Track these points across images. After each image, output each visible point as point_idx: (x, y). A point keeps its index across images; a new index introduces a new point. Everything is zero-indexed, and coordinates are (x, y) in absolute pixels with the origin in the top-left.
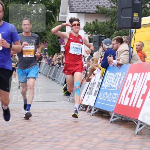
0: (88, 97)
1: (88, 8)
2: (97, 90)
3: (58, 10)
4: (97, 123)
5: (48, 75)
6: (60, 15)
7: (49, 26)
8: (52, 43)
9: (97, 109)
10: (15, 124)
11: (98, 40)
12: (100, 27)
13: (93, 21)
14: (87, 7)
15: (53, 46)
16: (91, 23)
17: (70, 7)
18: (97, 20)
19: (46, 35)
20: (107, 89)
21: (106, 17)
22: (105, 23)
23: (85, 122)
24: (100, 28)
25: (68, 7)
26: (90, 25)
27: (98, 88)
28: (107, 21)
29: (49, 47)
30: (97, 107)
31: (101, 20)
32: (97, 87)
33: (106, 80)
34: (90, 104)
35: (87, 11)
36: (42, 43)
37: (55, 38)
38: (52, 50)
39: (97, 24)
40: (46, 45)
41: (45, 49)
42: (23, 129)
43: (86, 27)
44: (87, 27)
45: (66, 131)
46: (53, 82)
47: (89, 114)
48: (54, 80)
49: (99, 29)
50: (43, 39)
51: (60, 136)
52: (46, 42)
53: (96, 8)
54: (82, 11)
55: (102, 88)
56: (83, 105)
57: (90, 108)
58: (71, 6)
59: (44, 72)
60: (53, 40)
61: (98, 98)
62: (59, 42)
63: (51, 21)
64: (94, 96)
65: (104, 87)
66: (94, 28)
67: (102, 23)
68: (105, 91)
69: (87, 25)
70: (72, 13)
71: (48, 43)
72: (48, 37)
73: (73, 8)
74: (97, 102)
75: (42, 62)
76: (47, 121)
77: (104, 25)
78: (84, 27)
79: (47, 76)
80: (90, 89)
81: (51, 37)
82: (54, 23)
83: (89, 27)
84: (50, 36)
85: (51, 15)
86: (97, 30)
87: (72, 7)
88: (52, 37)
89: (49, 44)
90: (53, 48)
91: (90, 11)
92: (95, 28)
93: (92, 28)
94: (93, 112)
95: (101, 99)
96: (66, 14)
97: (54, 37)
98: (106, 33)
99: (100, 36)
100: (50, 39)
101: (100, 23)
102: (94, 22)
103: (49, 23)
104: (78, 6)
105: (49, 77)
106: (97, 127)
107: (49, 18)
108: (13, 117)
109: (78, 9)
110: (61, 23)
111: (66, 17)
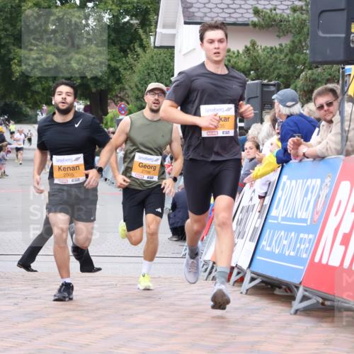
1: (232, 11)
2: (257, 226)
3: (152, 17)
6: (158, 30)
7: (132, 60)
8: (138, 103)
9: (259, 275)
10: (40, 317)
11: (259, 94)
12: (263, 62)
13: (246, 47)
14: (229, 8)
16: (238, 52)
17: (184, 8)
18: (254, 44)
19: (123, 81)
20: (282, 222)
21: (279, 37)
22: (276, 49)
24: (265, 64)
25: (180, 9)
26: (238, 56)
27: (259, 220)
28: (281, 45)
30: (260, 271)
31: (267, 43)
32: (259, 218)
33: (280, 200)
34: (239, 264)
35: (229, 20)
36: (113, 104)
39: (255, 54)
40: (123, 109)
41: (121, 117)
42: (61, 331)
47: (236, 288)
49: (261, 66)
50: (114, 93)
52: (122, 99)
53: (251, 11)
55: (270, 221)
57: (238, 273)
58: (186, 8)
60: (140, 95)
61: (260, 247)
63: (136, 47)
64: (250, 241)
65: (276, 218)
66: (248, 65)
67: (269, 50)
68: (279, 227)
69: (229, 56)
70: (191, 26)
71: (128, 103)
72: (127, 87)
73: (193, 13)
74: (258, 258)
76: (125, 309)
77: (275, 55)
80: (239, 223)
81: (136, 86)
82: (145, 51)
83: (235, 63)
84: (133, 85)
85: (135, 29)
86: (256, 70)
87: (191, 10)
88: (140, 87)
91: (236, 18)
92: (251, 65)
93: (243, 65)
94: (247, 284)
95: (268, 249)
96: (173, 26)
98: (279, 76)
99: (263, 85)
100: (134, 92)
101: (264, 50)
102: (247, 49)
103: (131, 51)
104: (205, 7)
106: (259, 324)
107: (130, 37)
108: (36, 299)
109: (205, 14)
110: (162, 51)
111: (174, 36)
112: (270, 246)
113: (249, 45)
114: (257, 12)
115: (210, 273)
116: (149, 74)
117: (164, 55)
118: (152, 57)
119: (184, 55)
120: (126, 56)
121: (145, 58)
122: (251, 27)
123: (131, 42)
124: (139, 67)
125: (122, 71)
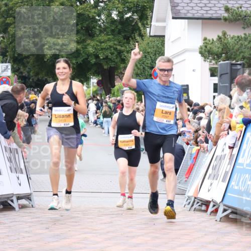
0: (211, 184)
1: (209, 9)
2: (227, 170)
3: (149, 13)
4: (229, 237)
6: (153, 23)
9: (229, 207)
10: (65, 238)
11: (229, 71)
13: (219, 36)
14: (206, 6)
16: (213, 40)
17: (172, 7)
18: (224, 34)
19: (126, 62)
20: (247, 168)
21: (244, 28)
22: (241, 37)
23: (205, 235)
24: (233, 49)
25: (169, 8)
26: (213, 43)
27: (229, 166)
28: (245, 34)
30: (230, 204)
31: (235, 32)
32: (228, 164)
33: (245, 151)
34: (214, 199)
35: (206, 16)
36: (119, 79)
37: (144, 68)
39: (226, 41)
41: (125, 89)
42: (81, 248)
43: (204, 48)
44: (206, 47)
47: (212, 217)
49: (230, 51)
50: (119, 71)
53: (223, 9)
54: (196, 16)
55: (237, 167)
56: (201, 200)
57: (214, 206)
58: (174, 6)
60: (139, 72)
61: (230, 186)
63: (136, 36)
64: (222, 181)
65: (242, 165)
66: (220, 50)
67: (236, 38)
68: (245, 171)
69: (206, 43)
70: (177, 20)
73: (179, 10)
74: (229, 194)
76: (129, 233)
77: (241, 42)
78: (201, 48)
80: (214, 168)
82: (143, 39)
83: (211, 48)
85: (136, 23)
86: (226, 53)
87: (177, 8)
88: (139, 66)
91: (212, 14)
92: (222, 49)
93: (217, 50)
94: (220, 214)
95: (236, 188)
96: (164, 20)
97: (142, 67)
98: (244, 58)
99: (232, 64)
101: (232, 38)
102: (220, 38)
103: (132, 38)
104: (188, 6)
106: (230, 244)
107: (132, 27)
109: (188, 11)
110: (156, 39)
111: (164, 28)
112: (237, 185)
113: (221, 35)
114: (227, 10)
115: (193, 205)
116: (145, 57)
117: (157, 42)
118: (148, 43)
119: (172, 42)
120: (129, 43)
121: (143, 44)
122: (223, 21)
123: (133, 32)
125: (126, 54)
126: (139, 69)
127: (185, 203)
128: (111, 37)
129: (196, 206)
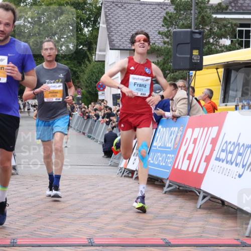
0: (135, 159)
3: (94, 46)
5: (82, 131)
6: (97, 53)
7: (84, 68)
8: (87, 89)
15: (89, 92)
19: (79, 78)
20: (159, 149)
25: (108, 43)
29: (83, 95)
33: (158, 137)
34: (137, 169)
37: (91, 82)
38: (87, 98)
40: (79, 92)
41: (78, 96)
45: (106, 204)
46: (89, 139)
48: (89, 137)
51: (98, 211)
52: (79, 87)
54: (126, 48)
55: (153, 148)
56: (129, 170)
57: (137, 174)
58: (111, 41)
59: (76, 127)
60: (88, 85)
62: (96, 87)
63: (86, 61)
65: (156, 147)
71: (82, 89)
72: (81, 81)
75: (74, 113)
79: (80, 132)
81: (86, 80)
82: (90, 63)
84: (84, 80)
85: (85, 52)
87: (113, 43)
88: (88, 81)
89: (83, 91)
90: (88, 95)
95: (152, 162)
96: (104, 51)
100: (85, 84)
103: (83, 63)
104: (120, 41)
105: (84, 134)
107: (83, 56)
108: (37, 186)
109: (120, 45)
110: (99, 63)
111: (105, 55)
112: (153, 160)
115: (123, 173)
116: (92, 74)
117: (100, 65)
118: (94, 66)
119: (110, 65)
120: (81, 66)
121: (90, 66)
123: (83, 58)
124: (87, 71)
125: (79, 73)
126: (87, 83)
127: (118, 172)
128: (69, 62)
129: (125, 174)
